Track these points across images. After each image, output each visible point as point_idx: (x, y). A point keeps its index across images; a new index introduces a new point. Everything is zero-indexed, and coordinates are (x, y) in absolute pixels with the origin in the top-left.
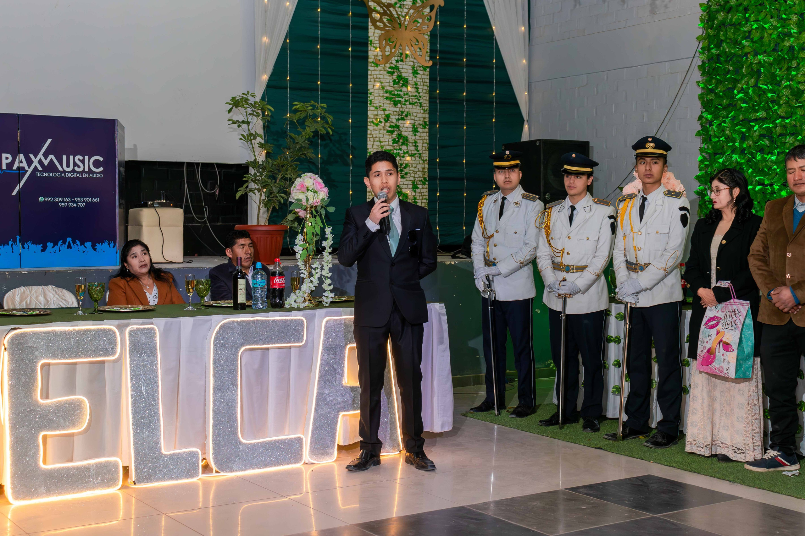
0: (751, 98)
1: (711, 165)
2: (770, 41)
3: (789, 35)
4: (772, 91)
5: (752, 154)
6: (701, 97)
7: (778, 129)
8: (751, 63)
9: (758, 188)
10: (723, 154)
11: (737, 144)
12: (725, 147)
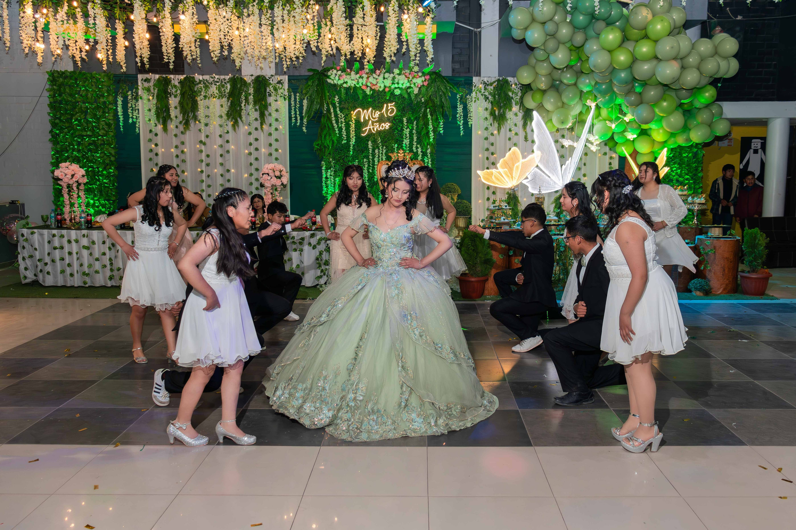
0: (82, 125)
1: (60, 157)
2: (92, 97)
3: (103, 96)
4: (95, 122)
5: (85, 152)
6: (50, 121)
7: (99, 142)
8: (81, 107)
9: (90, 169)
10: (67, 151)
11: (76, 147)
12: (68, 148)
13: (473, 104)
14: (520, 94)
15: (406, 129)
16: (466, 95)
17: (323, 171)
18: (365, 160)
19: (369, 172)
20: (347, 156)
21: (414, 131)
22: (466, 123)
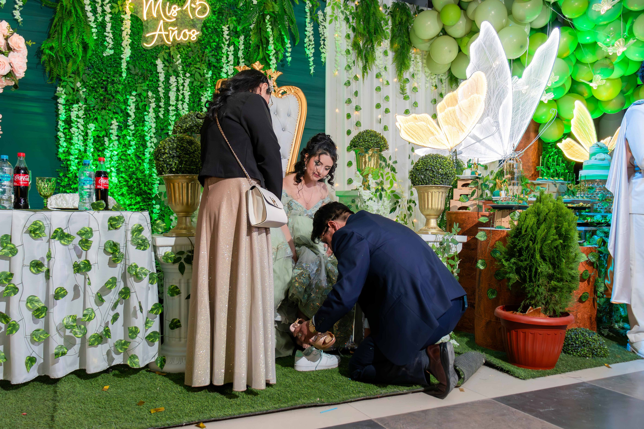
13: (327, 24)
14: (390, 23)
15: (229, 46)
16: (318, 10)
17: (61, 107)
18: (150, 94)
19: (157, 117)
20: (113, 82)
21: (240, 54)
22: (317, 54)
